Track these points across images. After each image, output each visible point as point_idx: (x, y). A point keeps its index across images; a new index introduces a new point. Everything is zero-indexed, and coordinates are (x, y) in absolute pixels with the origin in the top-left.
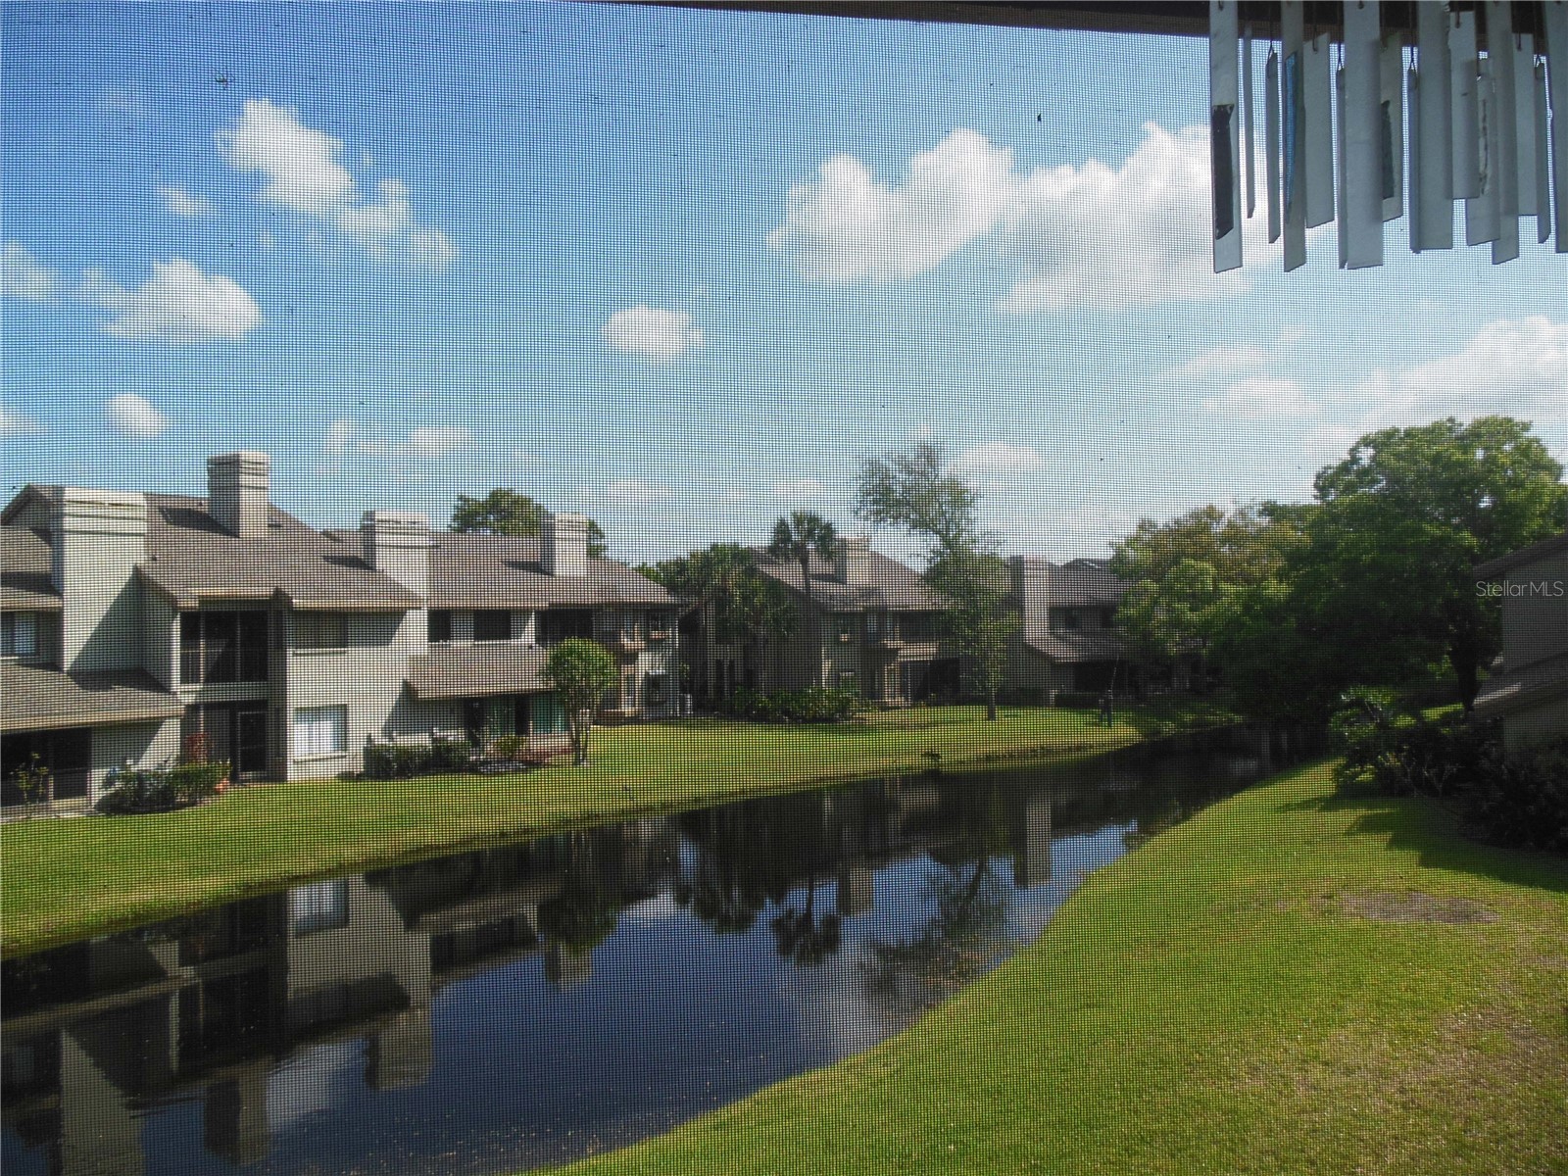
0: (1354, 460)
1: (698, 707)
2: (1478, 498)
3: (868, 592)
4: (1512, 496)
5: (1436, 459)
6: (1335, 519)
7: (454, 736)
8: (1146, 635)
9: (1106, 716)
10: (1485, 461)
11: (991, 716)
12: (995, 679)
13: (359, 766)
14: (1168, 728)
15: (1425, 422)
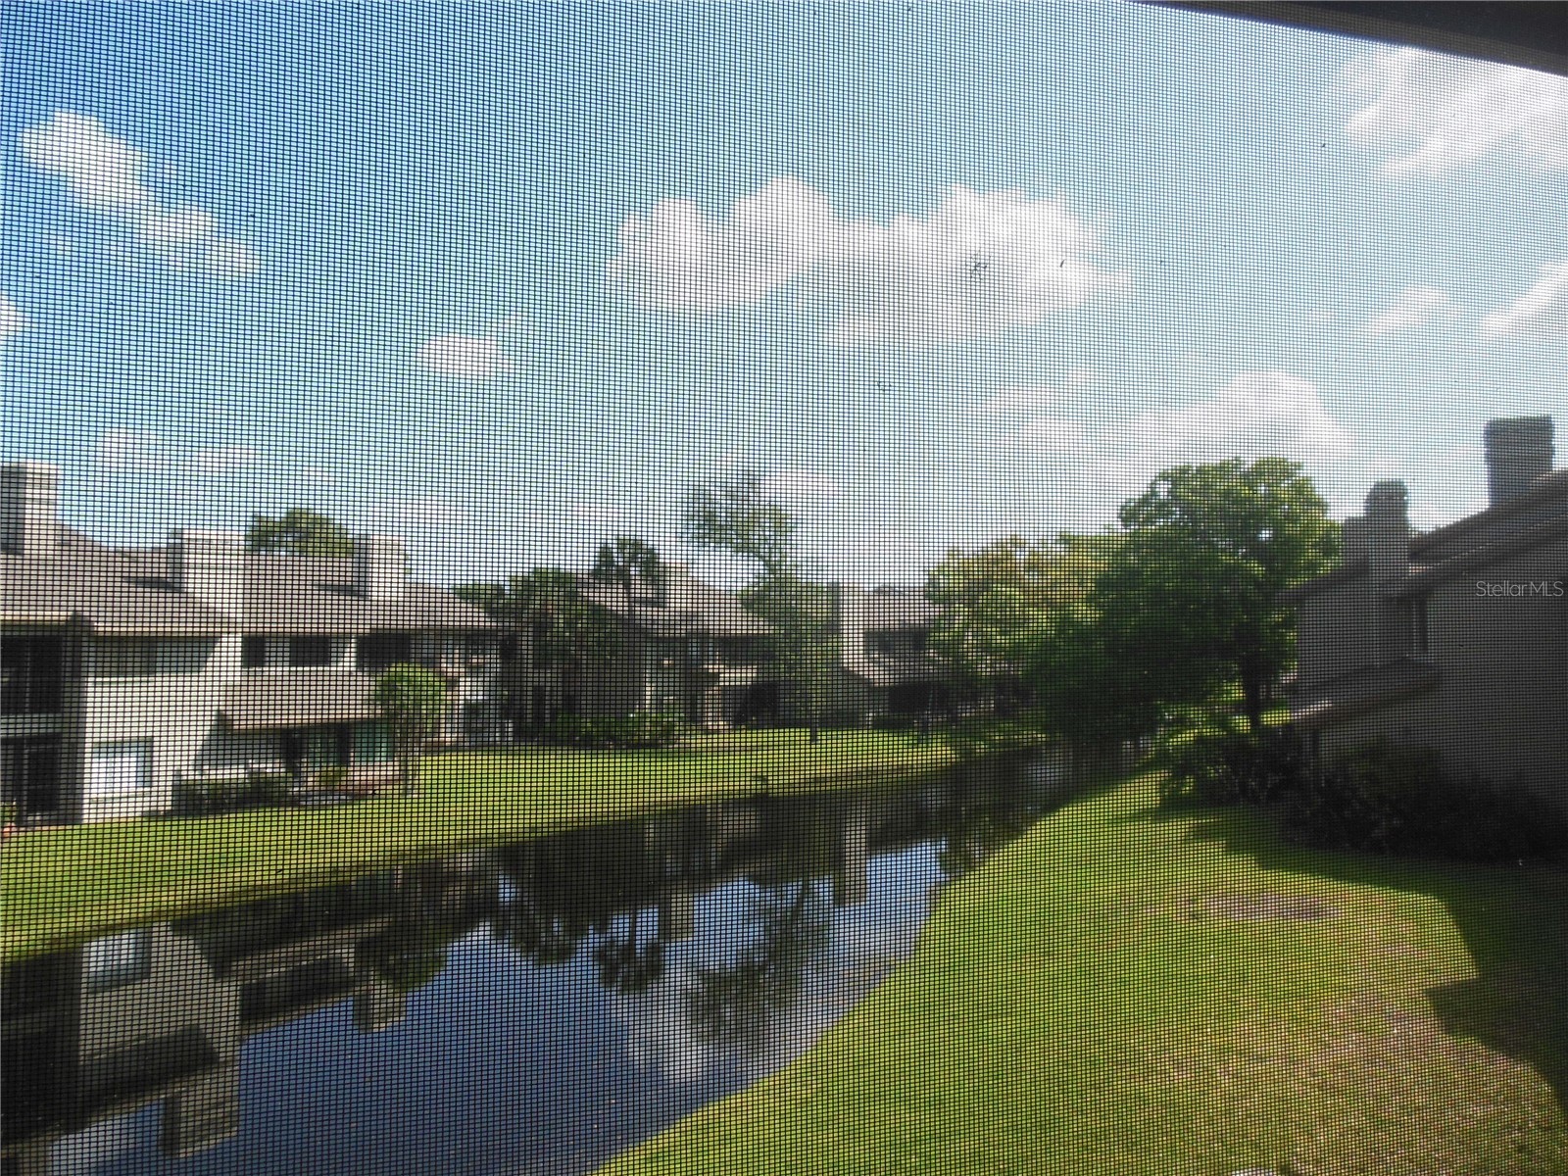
0: (1154, 493)
1: (519, 733)
2: (1259, 530)
3: (690, 617)
4: (1290, 529)
5: (1226, 493)
6: (1138, 547)
7: (272, 768)
8: (958, 657)
9: (923, 736)
10: (1266, 497)
11: (814, 739)
12: (818, 702)
13: (166, 803)
14: (981, 747)
15: (1214, 460)
